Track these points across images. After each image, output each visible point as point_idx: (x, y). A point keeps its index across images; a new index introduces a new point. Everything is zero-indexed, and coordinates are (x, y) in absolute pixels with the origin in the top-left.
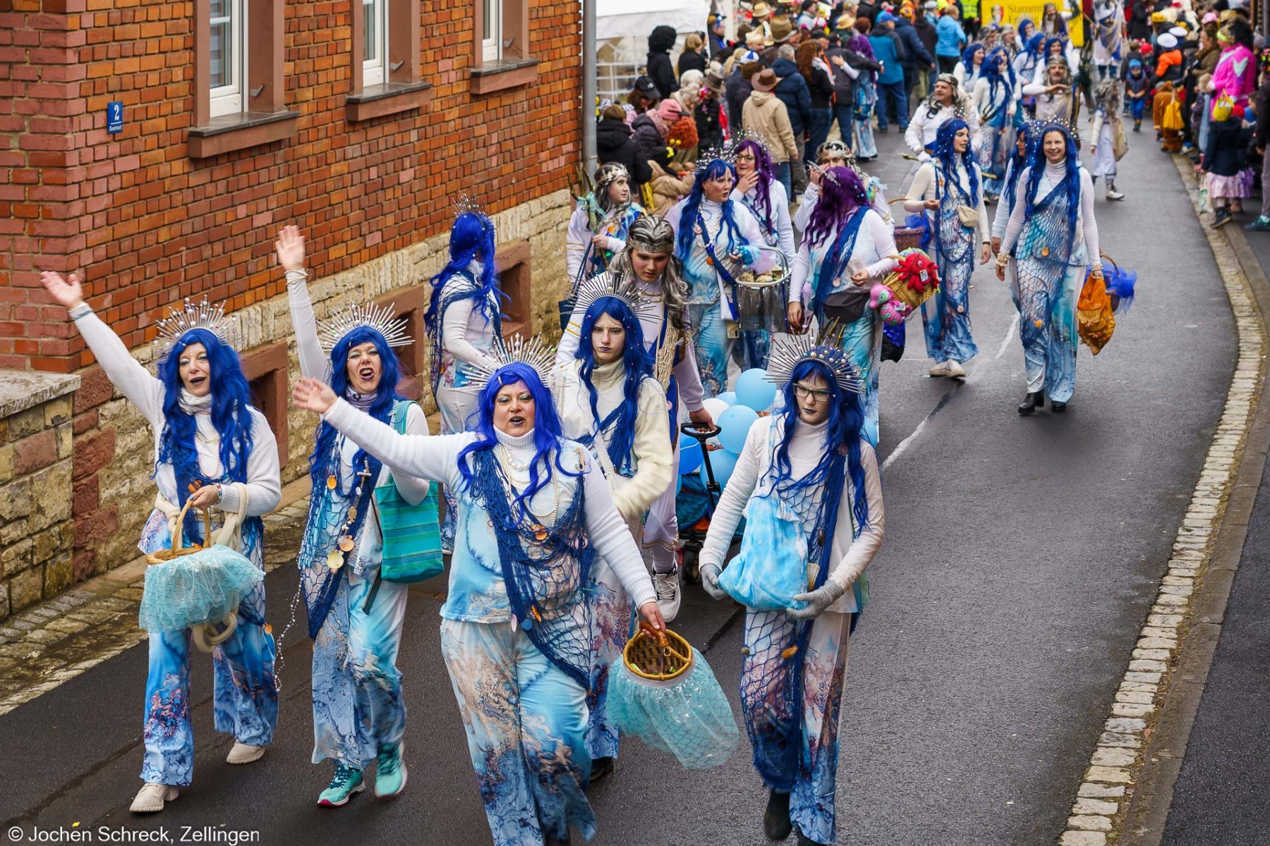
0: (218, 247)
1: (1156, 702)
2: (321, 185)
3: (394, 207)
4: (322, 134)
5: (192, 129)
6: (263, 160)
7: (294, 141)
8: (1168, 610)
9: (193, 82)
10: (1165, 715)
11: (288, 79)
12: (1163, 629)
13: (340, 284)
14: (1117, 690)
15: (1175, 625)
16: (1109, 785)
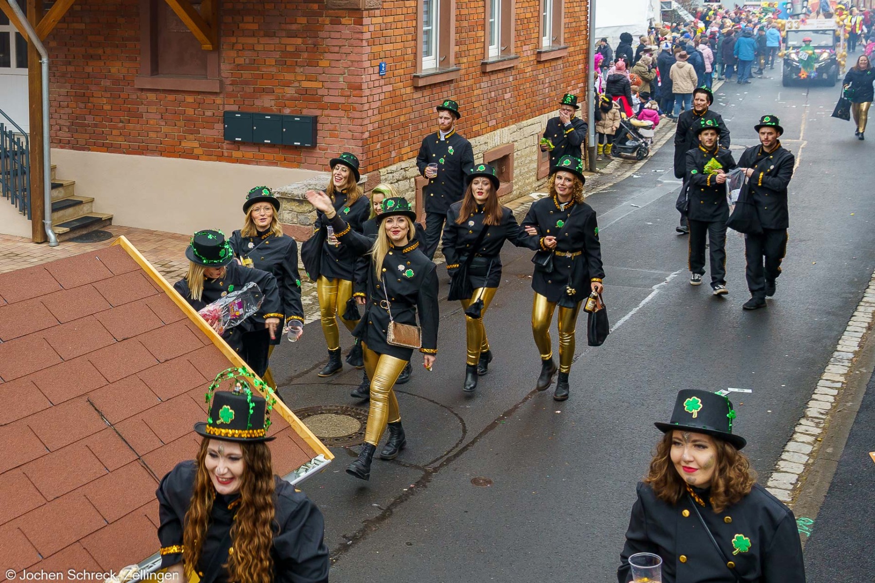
0: (425, 124)
1: (860, 346)
2: (470, 99)
3: (502, 110)
4: (471, 77)
5: (414, 74)
6: (445, 88)
7: (459, 80)
8: (868, 304)
9: (415, 54)
10: (864, 352)
11: (456, 54)
12: (865, 313)
13: (477, 142)
14: (840, 339)
15: (871, 312)
16: (834, 382)
